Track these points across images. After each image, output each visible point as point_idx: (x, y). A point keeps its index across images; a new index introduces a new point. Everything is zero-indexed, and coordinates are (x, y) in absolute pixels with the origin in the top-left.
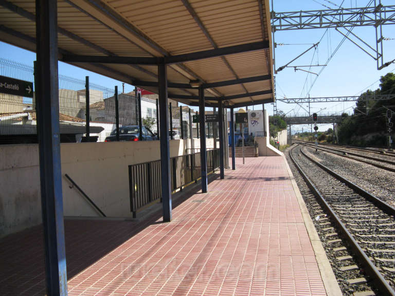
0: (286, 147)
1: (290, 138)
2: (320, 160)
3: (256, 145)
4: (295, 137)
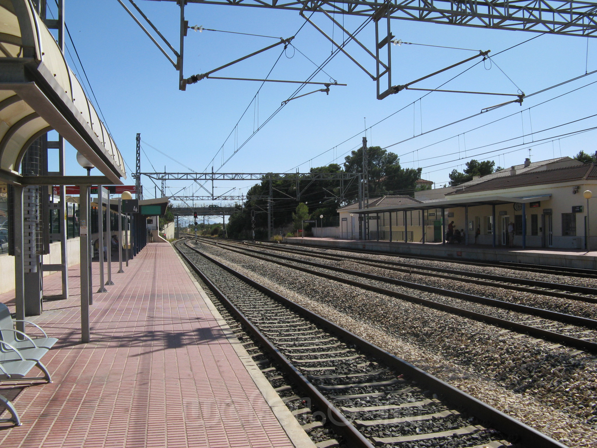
0: (173, 240)
1: (178, 230)
2: (194, 246)
3: (152, 235)
4: (186, 231)
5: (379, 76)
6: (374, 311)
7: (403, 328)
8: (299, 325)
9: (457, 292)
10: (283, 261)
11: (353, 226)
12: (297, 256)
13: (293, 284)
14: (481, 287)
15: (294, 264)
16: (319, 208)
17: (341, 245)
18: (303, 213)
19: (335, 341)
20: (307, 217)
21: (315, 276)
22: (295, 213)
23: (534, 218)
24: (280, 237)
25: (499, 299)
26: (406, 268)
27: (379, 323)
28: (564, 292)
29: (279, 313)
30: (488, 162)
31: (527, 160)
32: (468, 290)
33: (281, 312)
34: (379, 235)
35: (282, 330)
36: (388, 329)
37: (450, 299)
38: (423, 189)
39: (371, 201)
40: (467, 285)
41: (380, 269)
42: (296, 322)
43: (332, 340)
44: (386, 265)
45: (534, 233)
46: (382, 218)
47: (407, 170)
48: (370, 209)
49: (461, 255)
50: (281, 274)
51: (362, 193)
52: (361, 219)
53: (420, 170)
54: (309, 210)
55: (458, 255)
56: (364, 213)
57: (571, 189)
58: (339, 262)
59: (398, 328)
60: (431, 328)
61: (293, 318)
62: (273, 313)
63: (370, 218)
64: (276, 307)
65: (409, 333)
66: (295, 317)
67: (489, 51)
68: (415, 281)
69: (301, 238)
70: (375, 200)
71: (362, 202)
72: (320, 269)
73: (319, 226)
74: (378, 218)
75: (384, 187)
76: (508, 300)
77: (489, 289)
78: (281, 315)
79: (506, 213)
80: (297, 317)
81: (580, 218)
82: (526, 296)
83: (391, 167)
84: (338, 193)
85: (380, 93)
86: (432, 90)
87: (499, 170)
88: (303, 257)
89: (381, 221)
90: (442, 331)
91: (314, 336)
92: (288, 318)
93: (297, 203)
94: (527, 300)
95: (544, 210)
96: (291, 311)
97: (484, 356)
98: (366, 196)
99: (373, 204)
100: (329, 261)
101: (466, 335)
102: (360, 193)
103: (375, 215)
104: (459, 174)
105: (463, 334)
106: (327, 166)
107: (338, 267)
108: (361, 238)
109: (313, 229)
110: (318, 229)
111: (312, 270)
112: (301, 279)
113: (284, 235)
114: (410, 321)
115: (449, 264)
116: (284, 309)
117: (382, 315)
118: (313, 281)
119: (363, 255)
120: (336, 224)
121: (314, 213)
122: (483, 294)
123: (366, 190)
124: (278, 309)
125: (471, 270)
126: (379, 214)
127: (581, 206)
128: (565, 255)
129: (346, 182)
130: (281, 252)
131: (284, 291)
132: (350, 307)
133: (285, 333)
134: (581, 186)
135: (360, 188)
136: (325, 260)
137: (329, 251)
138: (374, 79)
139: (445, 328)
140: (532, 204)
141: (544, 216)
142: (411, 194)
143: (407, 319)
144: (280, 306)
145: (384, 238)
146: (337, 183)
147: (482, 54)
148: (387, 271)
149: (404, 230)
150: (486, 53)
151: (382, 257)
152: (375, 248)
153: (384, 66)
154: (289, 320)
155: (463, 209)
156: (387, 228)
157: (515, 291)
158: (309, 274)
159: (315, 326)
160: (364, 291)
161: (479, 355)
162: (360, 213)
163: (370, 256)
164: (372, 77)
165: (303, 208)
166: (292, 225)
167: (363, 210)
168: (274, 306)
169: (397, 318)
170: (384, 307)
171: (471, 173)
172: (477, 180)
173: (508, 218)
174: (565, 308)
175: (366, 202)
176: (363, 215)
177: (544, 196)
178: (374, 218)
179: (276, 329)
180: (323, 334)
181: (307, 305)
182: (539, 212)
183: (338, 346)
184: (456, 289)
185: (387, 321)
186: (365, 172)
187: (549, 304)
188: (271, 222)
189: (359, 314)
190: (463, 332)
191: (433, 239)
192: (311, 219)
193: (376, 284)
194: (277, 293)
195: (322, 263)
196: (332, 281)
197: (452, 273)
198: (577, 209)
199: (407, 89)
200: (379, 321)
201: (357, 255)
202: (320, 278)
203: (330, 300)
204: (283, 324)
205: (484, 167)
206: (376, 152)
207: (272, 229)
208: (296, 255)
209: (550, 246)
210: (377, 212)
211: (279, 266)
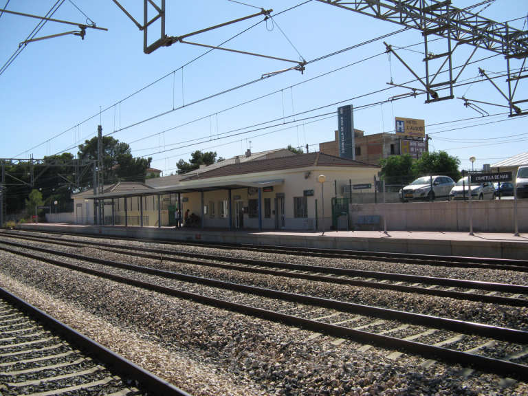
5: (147, 24)
6: (137, 311)
7: (181, 336)
8: (44, 344)
9: (220, 280)
10: (17, 249)
11: (88, 213)
12: (32, 243)
13: (30, 276)
14: (247, 274)
15: (30, 252)
16: (53, 194)
17: (76, 230)
18: (36, 199)
19: (103, 371)
20: (41, 204)
21: (55, 266)
22: (28, 200)
23: (268, 202)
24: (13, 224)
25: (272, 288)
26: (150, 253)
27: (147, 328)
28: (329, 276)
29: (15, 323)
30: (211, 153)
31: (249, 150)
32: (233, 278)
33: (18, 322)
34: (114, 219)
35: (20, 355)
36: (161, 337)
37: (218, 290)
38: (153, 176)
39: (106, 187)
40: (231, 273)
41: (126, 256)
42: (40, 337)
43: (98, 372)
44: (129, 251)
45: (268, 215)
46: (117, 204)
47: (139, 159)
48: (105, 195)
49: (200, 238)
50: (16, 265)
51: (97, 179)
52: (96, 204)
53: (150, 159)
54: (43, 196)
55: (197, 238)
56: (100, 199)
57: (303, 175)
58: (79, 249)
59: (174, 335)
60: (221, 335)
61: (35, 331)
62: (6, 324)
63: (105, 204)
64: (11, 313)
65: (193, 344)
66: (38, 329)
67: (271, 10)
68: (168, 269)
69: (35, 224)
70: (110, 186)
71: (97, 189)
72: (60, 257)
73: (53, 212)
74: (113, 203)
75: (116, 175)
76: (282, 289)
77: (258, 277)
78: (18, 328)
79: (239, 198)
80: (41, 329)
81: (311, 201)
82: (304, 284)
83: (123, 156)
84: (74, 179)
85: (148, 46)
86: (214, 48)
87: (221, 160)
88: (39, 244)
89: (116, 207)
90: (238, 340)
91: (68, 364)
92: (28, 332)
93: (30, 189)
94: (306, 289)
95: (277, 194)
96: (31, 319)
97: (315, 378)
98: (101, 182)
99: (107, 191)
100: (68, 248)
101: (275, 346)
102: (95, 180)
103: (110, 200)
104: (186, 163)
105: (269, 344)
106: (61, 154)
107: (79, 255)
108: (96, 223)
109: (47, 215)
110: (53, 214)
111: (51, 258)
112: (39, 271)
113: (17, 221)
114: (189, 326)
115: (193, 247)
116: (21, 316)
117: (149, 317)
118: (54, 273)
119: (101, 240)
120: (71, 210)
121: (47, 199)
122: (252, 283)
123: (100, 177)
124: (13, 317)
125: (220, 254)
126: (114, 200)
127: (312, 190)
128: (305, 237)
129: (81, 169)
130: (14, 239)
131: (20, 288)
132: (104, 306)
133: (25, 362)
134: (312, 172)
135: (95, 174)
136: (63, 246)
137: (65, 237)
138: (141, 28)
139: (241, 335)
140: (265, 189)
141: (276, 200)
142: (142, 180)
143: (183, 323)
144: (16, 311)
145: (118, 223)
146: (72, 169)
147: (264, 12)
148: (134, 258)
149: (139, 215)
150: (269, 12)
151: (122, 242)
152: (111, 233)
153: (157, 8)
154: (30, 336)
155: (200, 193)
156: (122, 213)
157: (288, 278)
158: (47, 264)
159: (67, 344)
160: (116, 284)
161: (306, 378)
162: (95, 199)
163: (109, 241)
164: (139, 25)
165: (37, 195)
166: (26, 211)
167: (97, 196)
168: (7, 311)
169: (169, 322)
170: (148, 306)
171: (196, 162)
172: (203, 169)
173: (242, 202)
174: (355, 297)
175: (101, 188)
176: (98, 201)
177: (276, 181)
178: (109, 203)
179: (11, 354)
180: (82, 359)
181: (52, 308)
182: (272, 196)
183: (109, 383)
184: (218, 277)
185: (157, 326)
186: (100, 159)
187: (334, 292)
188: (4, 208)
189: (118, 316)
190: (269, 341)
191: (167, 223)
192: (45, 206)
193: (127, 274)
194: (10, 293)
195: (61, 250)
196: (75, 272)
197: (201, 258)
198: (309, 193)
199: (181, 41)
200: (147, 326)
201: (95, 240)
202: (62, 268)
203: (78, 297)
204: (22, 344)
205: (207, 157)
206: (108, 142)
207: (4, 215)
208: (30, 242)
209: (283, 228)
210: (112, 197)
211: (13, 255)
